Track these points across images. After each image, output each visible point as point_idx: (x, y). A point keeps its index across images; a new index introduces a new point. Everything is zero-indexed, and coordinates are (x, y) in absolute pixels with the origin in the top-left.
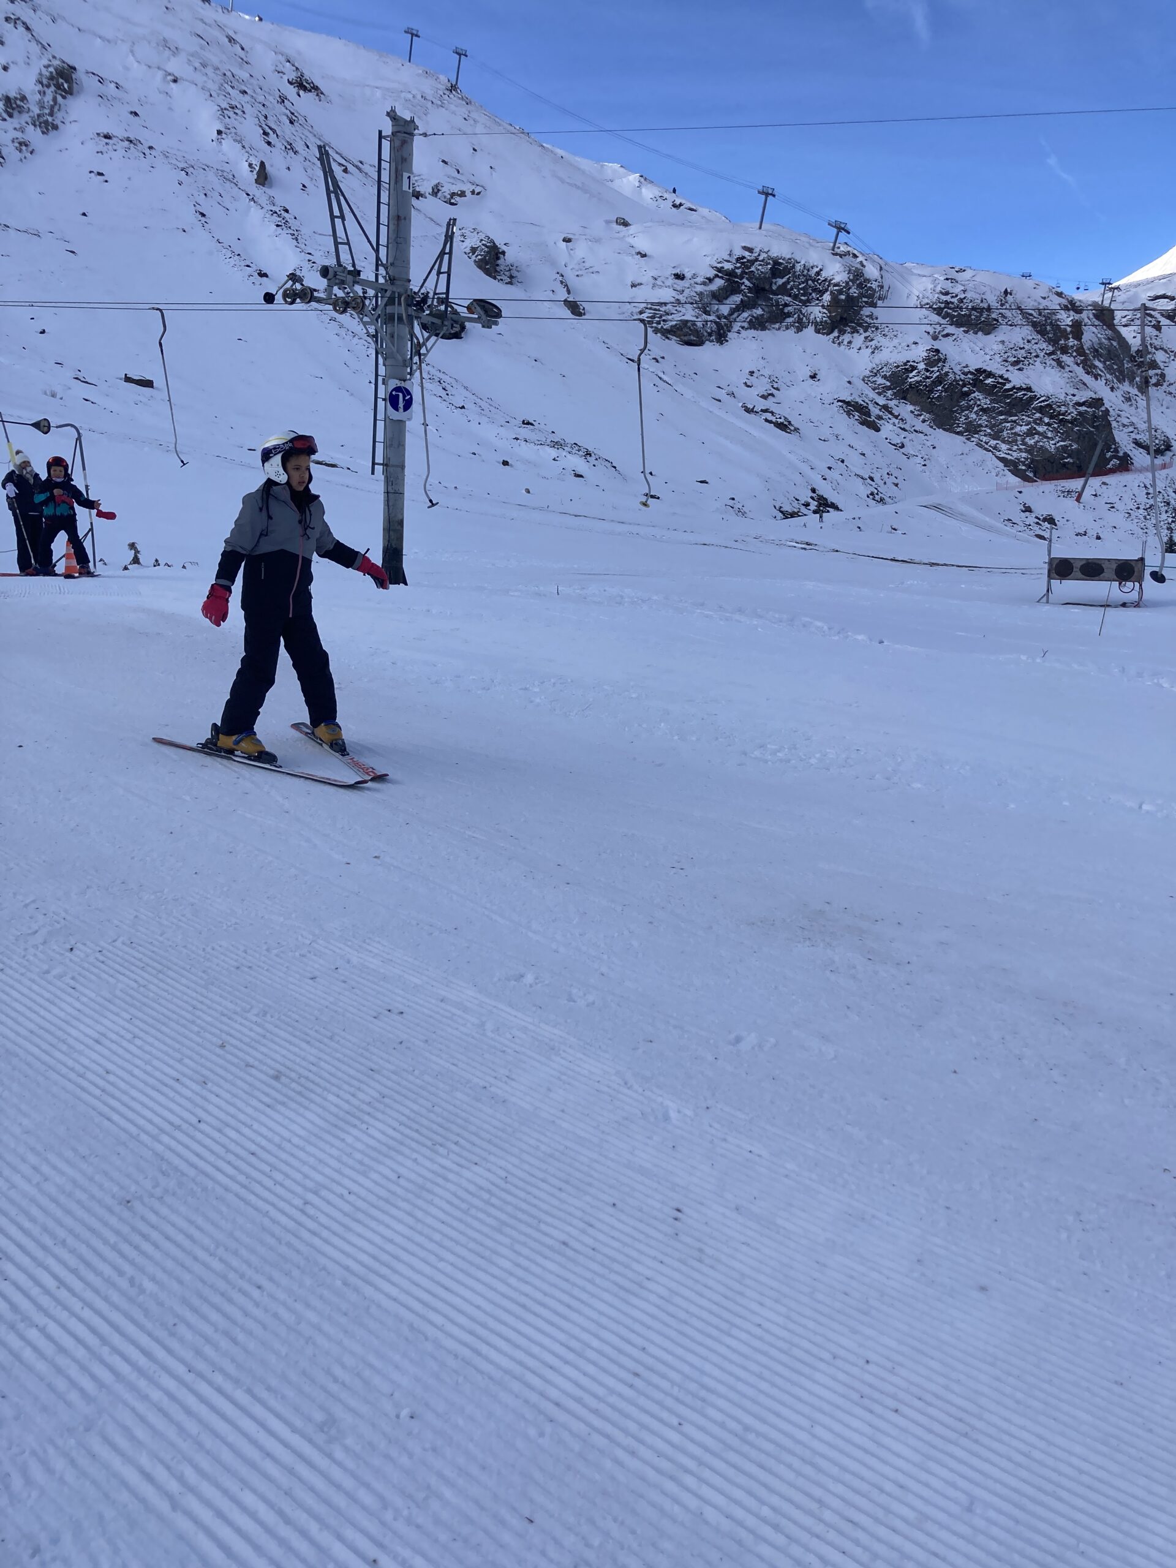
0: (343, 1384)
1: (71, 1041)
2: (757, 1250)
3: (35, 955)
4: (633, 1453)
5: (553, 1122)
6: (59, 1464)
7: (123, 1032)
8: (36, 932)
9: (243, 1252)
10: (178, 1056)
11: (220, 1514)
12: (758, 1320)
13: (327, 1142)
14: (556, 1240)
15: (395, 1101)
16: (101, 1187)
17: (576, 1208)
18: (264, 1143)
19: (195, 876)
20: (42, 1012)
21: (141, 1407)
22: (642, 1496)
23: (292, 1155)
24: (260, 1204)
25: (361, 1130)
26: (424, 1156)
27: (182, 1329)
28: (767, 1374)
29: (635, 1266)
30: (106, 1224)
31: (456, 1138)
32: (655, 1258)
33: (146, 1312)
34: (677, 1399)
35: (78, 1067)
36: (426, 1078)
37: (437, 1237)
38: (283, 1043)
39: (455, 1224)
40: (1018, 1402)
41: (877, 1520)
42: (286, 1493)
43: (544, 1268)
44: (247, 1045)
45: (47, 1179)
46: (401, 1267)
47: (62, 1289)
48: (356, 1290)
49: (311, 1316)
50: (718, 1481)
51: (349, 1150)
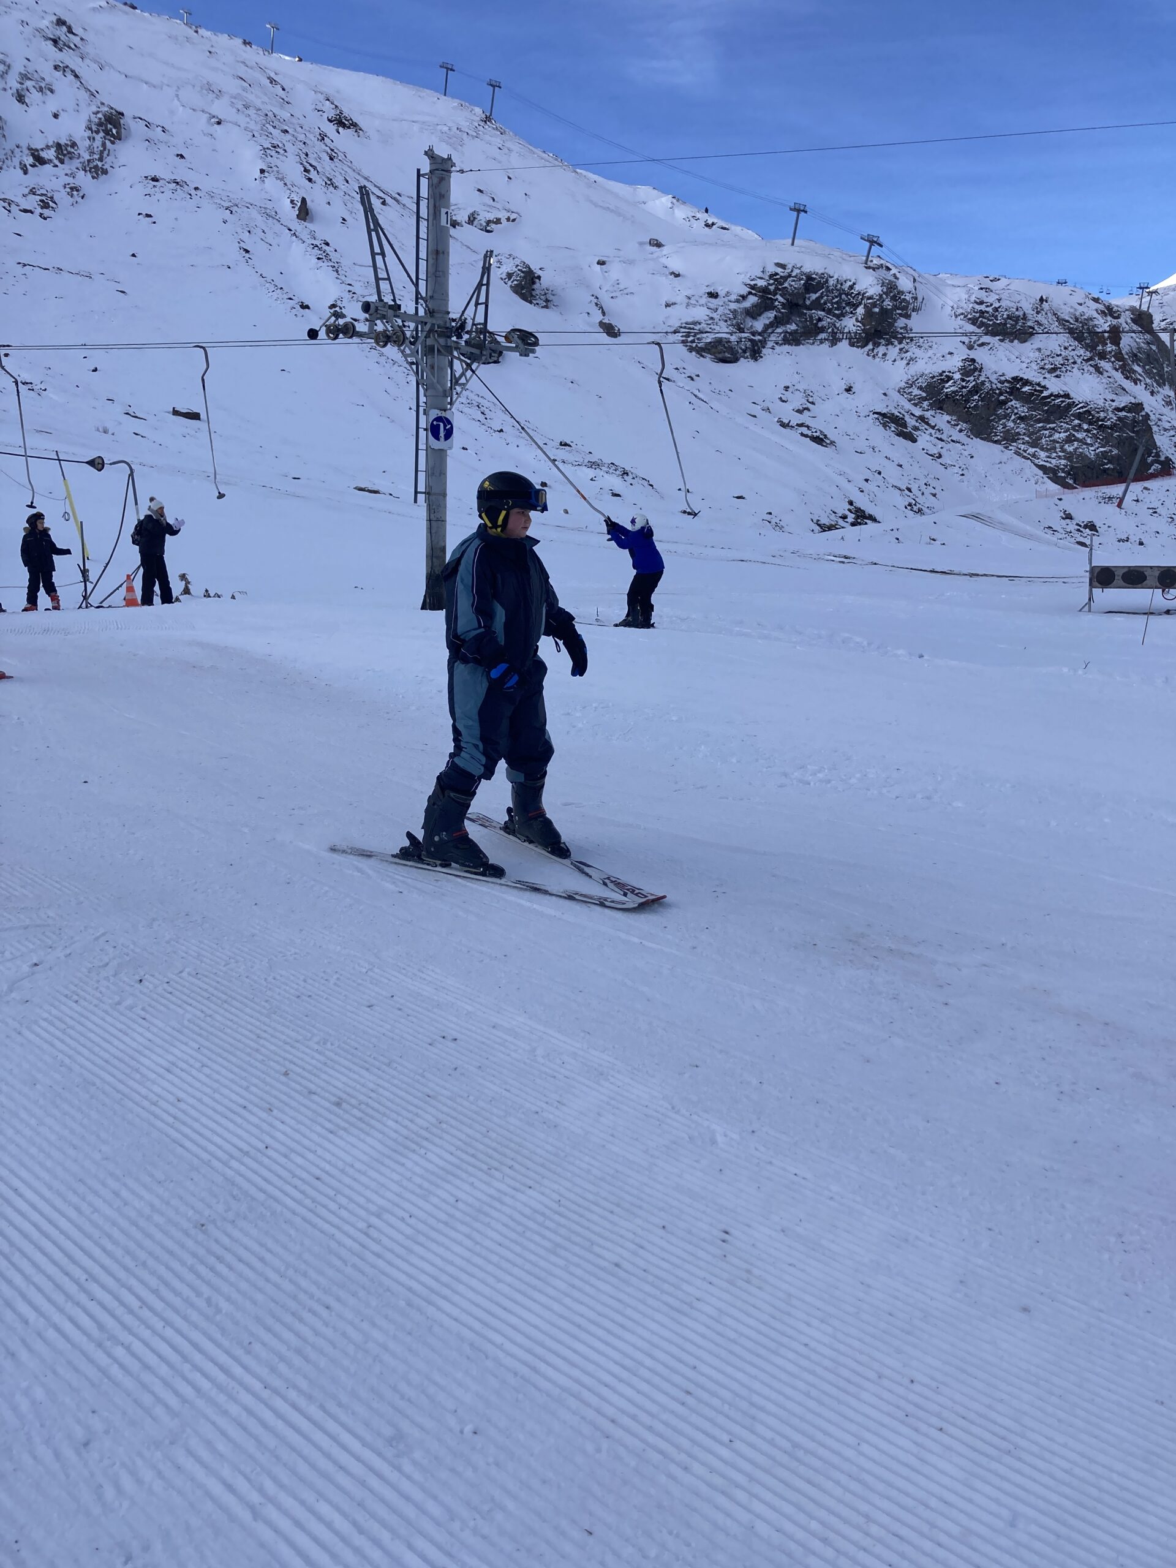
0: (409, 1400)
1: (143, 1070)
2: (803, 1271)
3: (108, 988)
4: (685, 1469)
5: (604, 1146)
6: (148, 1475)
7: (192, 1061)
8: (107, 964)
9: (312, 1274)
10: (245, 1084)
11: (298, 1524)
12: (806, 1340)
14: (609, 1262)
15: (451, 1126)
16: (177, 1210)
17: (627, 1230)
18: (328, 1167)
19: (254, 907)
20: (116, 1042)
21: (222, 1422)
22: (694, 1510)
23: (355, 1179)
24: (326, 1227)
26: (481, 1180)
27: (257, 1348)
28: (814, 1393)
29: (685, 1286)
30: (183, 1246)
31: (511, 1163)
32: (704, 1279)
33: (223, 1331)
34: (727, 1417)
35: (152, 1096)
36: (481, 1103)
37: (495, 1259)
38: (343, 1070)
39: (512, 1246)
40: (1059, 1421)
41: (922, 1534)
42: (359, 1505)
43: (598, 1290)
44: (310, 1072)
45: (126, 1204)
46: (461, 1288)
47: (145, 1309)
48: (419, 1310)
49: (376, 1334)
50: (768, 1496)
51: (409, 1174)
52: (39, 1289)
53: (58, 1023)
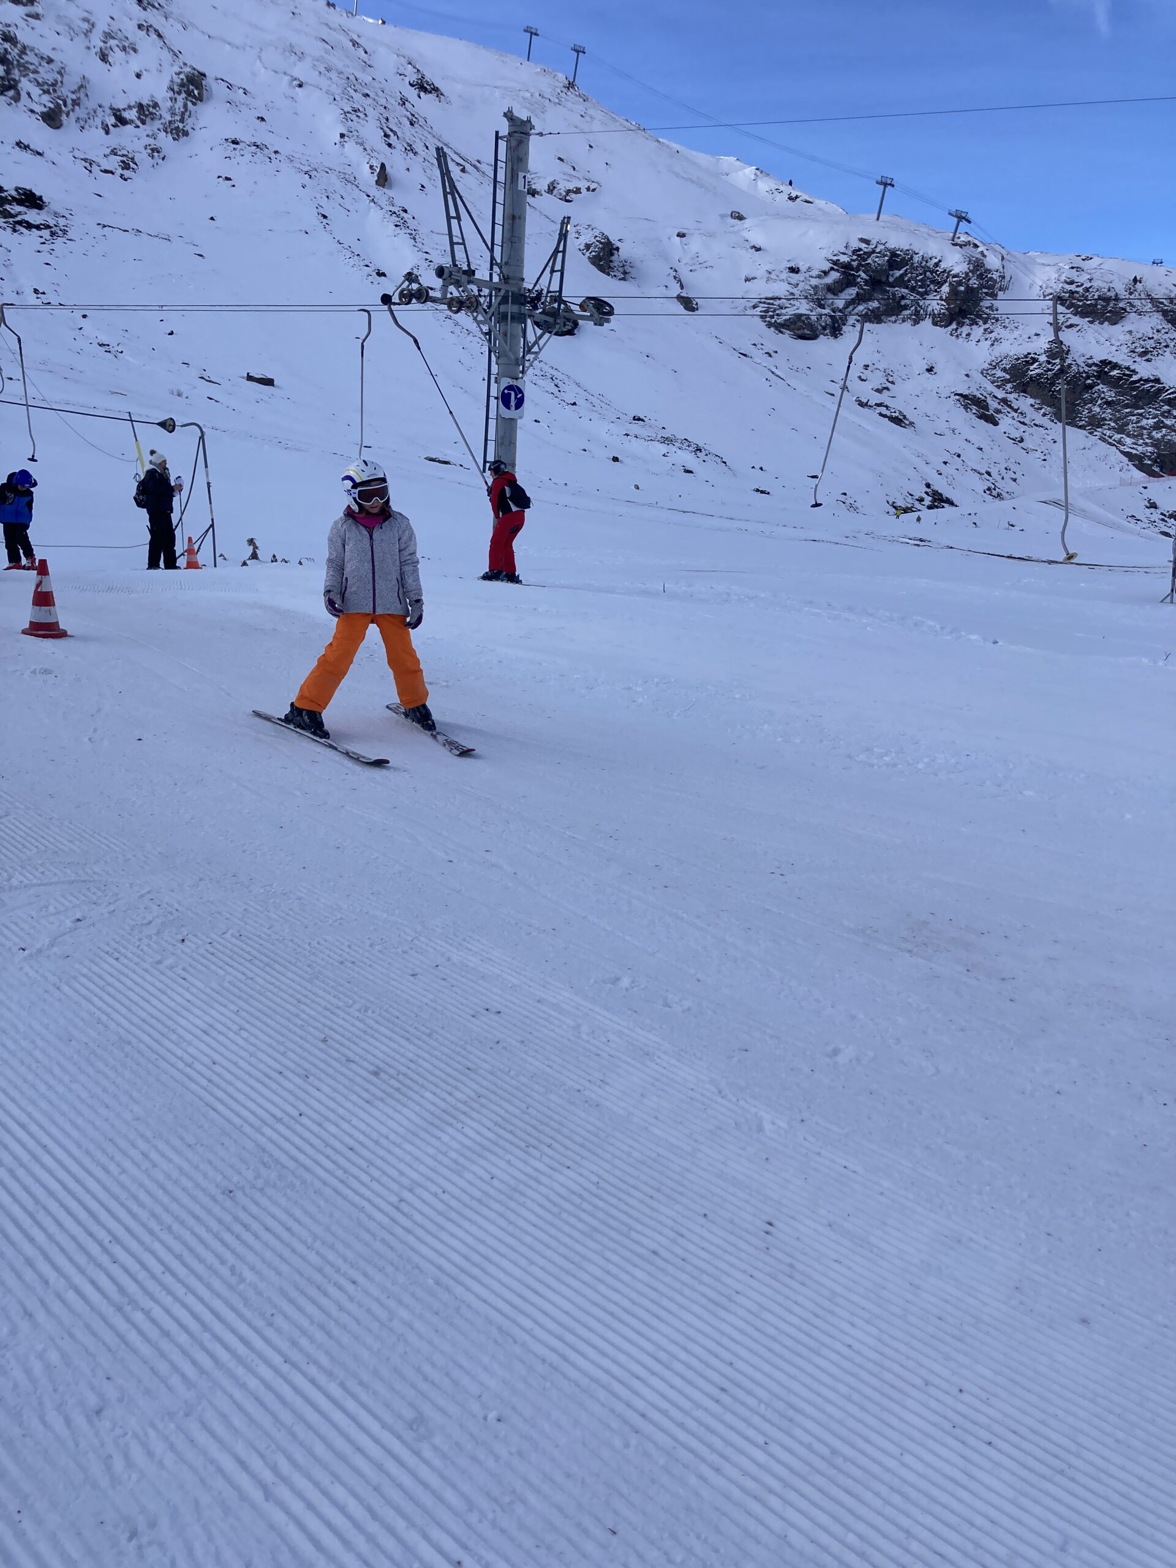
0: (433, 1383)
1: (180, 1031)
2: (849, 1268)
3: (149, 945)
4: (717, 1470)
5: (646, 1128)
6: (159, 1448)
7: (230, 1024)
8: (150, 923)
9: (340, 1247)
10: (282, 1049)
11: (310, 1506)
12: (849, 1341)
13: (423, 1140)
14: (647, 1249)
15: (490, 1101)
16: (205, 1175)
17: (667, 1217)
18: (362, 1138)
19: (303, 870)
20: (155, 1002)
21: (238, 1395)
22: (725, 1514)
23: (389, 1152)
24: (357, 1199)
25: (458, 1130)
26: (518, 1158)
27: (279, 1320)
28: (856, 1397)
29: (724, 1278)
30: (209, 1212)
31: (549, 1141)
32: (745, 1272)
33: (246, 1301)
34: (763, 1417)
35: (186, 1057)
36: (522, 1079)
37: (528, 1239)
38: (383, 1038)
39: (547, 1227)
40: (1117, 1441)
42: (375, 1489)
43: (634, 1277)
44: (349, 1040)
45: (155, 1166)
46: (491, 1269)
47: (167, 1274)
48: (447, 1289)
49: (404, 1314)
50: (804, 1505)
51: (444, 1149)
52: (62, 1250)
53: (96, 979)
